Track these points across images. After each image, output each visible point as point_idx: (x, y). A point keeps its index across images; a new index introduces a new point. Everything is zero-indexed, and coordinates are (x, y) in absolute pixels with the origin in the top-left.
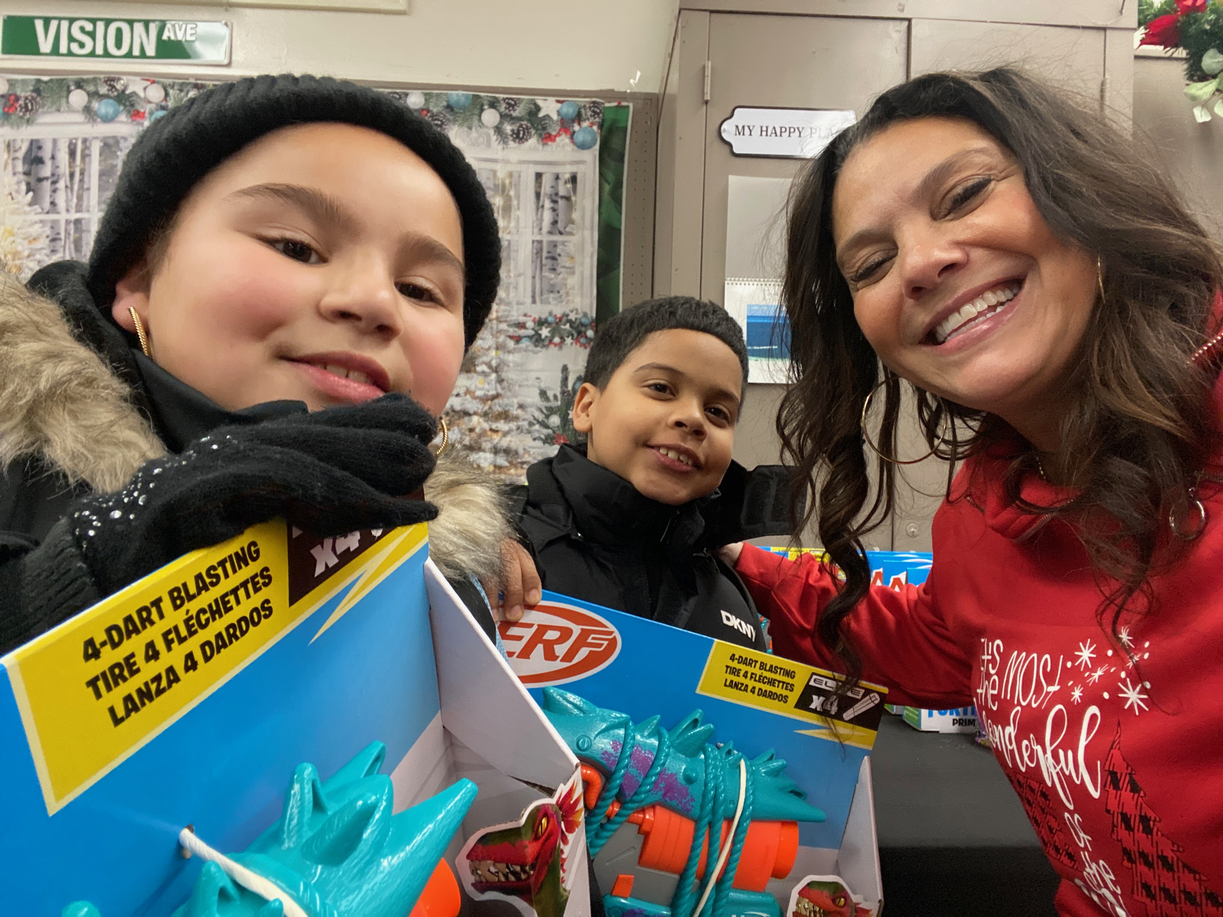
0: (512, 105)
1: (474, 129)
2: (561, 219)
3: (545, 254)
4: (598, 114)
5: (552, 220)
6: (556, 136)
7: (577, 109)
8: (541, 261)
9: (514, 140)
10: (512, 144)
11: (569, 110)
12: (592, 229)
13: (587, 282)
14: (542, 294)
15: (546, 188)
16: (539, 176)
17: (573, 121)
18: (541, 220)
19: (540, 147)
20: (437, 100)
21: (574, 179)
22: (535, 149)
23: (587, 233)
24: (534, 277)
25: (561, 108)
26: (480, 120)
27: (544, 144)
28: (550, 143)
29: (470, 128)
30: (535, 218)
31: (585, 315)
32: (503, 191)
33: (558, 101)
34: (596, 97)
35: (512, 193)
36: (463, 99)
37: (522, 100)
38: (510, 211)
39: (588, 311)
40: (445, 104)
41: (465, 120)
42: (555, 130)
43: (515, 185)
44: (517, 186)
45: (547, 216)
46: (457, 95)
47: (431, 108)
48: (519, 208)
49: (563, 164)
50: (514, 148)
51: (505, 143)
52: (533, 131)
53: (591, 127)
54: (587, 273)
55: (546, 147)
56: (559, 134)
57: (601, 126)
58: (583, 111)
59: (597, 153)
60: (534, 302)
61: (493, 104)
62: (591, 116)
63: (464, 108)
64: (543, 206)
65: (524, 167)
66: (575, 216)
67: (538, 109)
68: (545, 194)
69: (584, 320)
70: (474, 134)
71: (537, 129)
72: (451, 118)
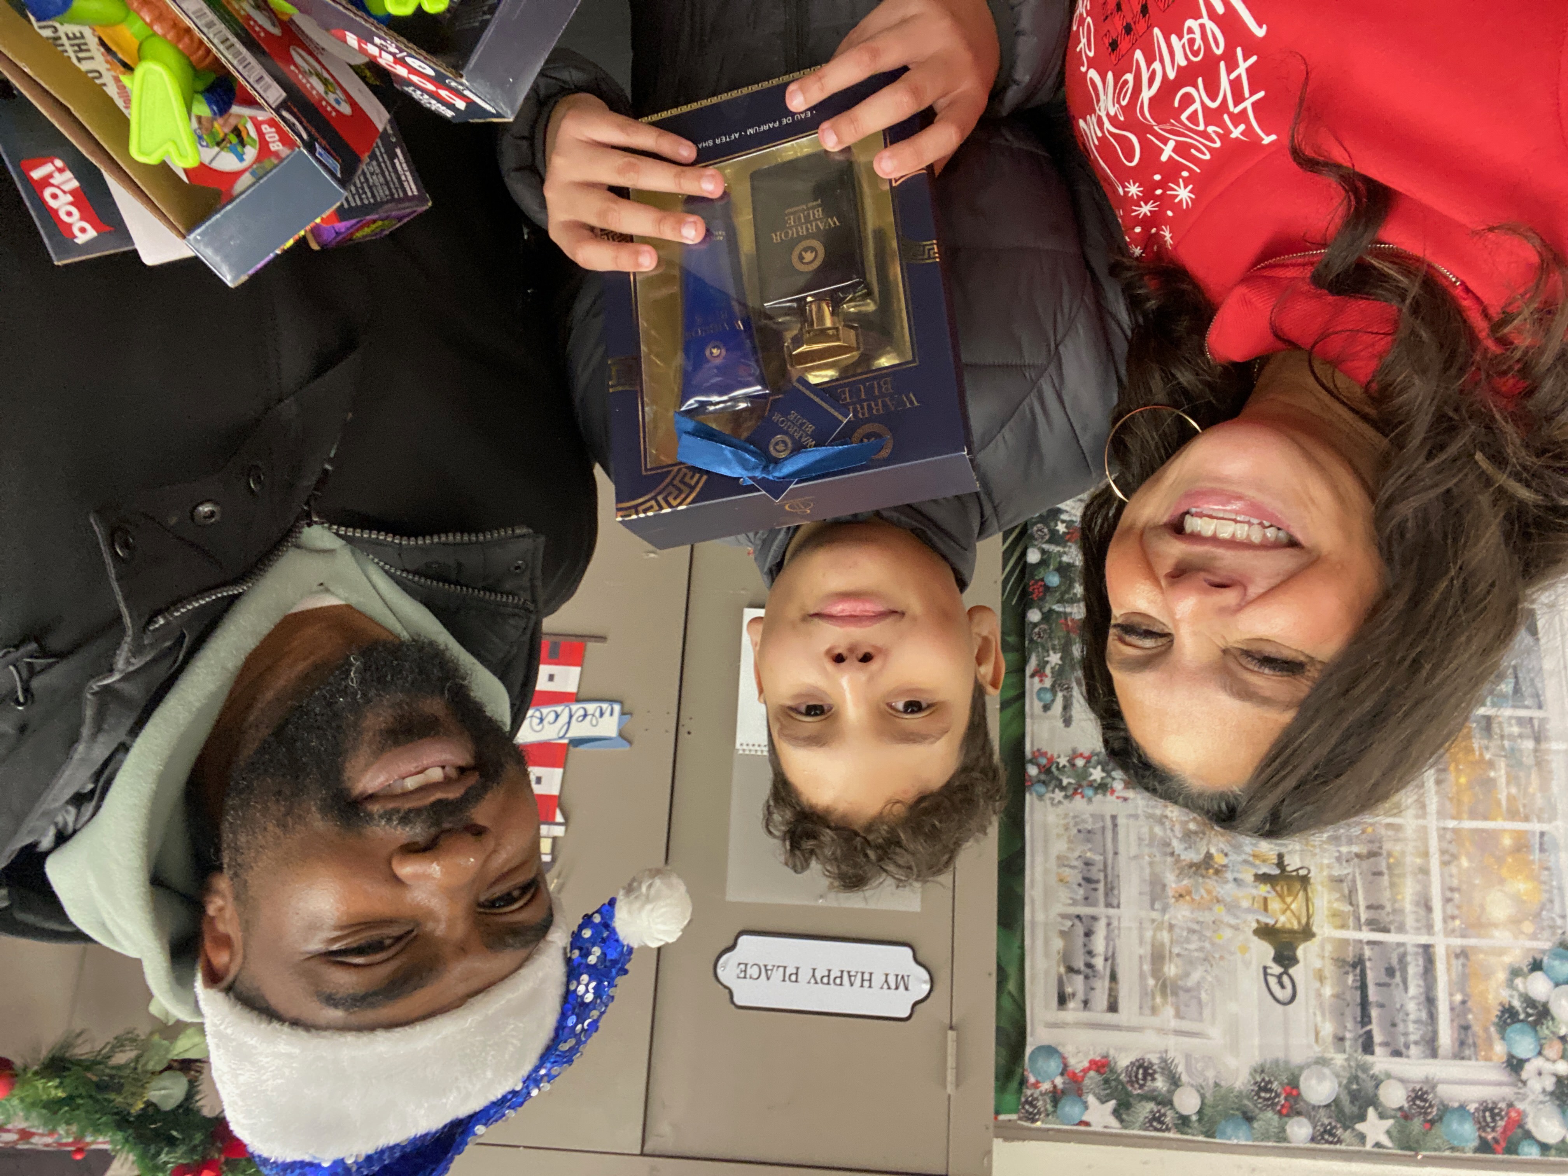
0: (1156, 1121)
1: (1211, 1082)
2: (1080, 940)
3: (1101, 886)
4: (1027, 1102)
5: (1093, 937)
6: (1089, 1069)
7: (1059, 1112)
8: (1106, 877)
9: (1151, 1064)
10: (1155, 1059)
11: (1070, 1109)
12: (1033, 923)
13: (1039, 845)
14: (1104, 828)
15: (1102, 986)
16: (1113, 1007)
17: (1063, 1092)
18: (1108, 938)
19: (1112, 1052)
20: (1267, 1130)
21: (1062, 1000)
22: (1120, 1049)
23: (1040, 917)
24: (1116, 853)
25: (1082, 1114)
26: (1203, 1097)
27: (1106, 1057)
28: (1098, 1058)
29: (1217, 1085)
30: (1117, 941)
31: (1041, 797)
32: (1164, 987)
33: (1087, 1124)
34: (1030, 1129)
35: (1151, 982)
36: (1229, 1131)
37: (1141, 1128)
38: (1152, 954)
39: (1036, 801)
40: (1256, 1125)
41: (1225, 1098)
42: (1091, 1078)
43: (1146, 994)
44: (1144, 993)
45: (1099, 944)
46: (1237, 1138)
47: (1276, 1117)
48: (1141, 957)
49: (1079, 1025)
50: (1150, 1052)
51: (1164, 1061)
52: (1123, 1077)
53: (1038, 1082)
54: (1039, 859)
55: (1104, 1053)
56: (1085, 1071)
57: (1023, 1082)
58: (1049, 1107)
59: (1029, 1039)
60: (1114, 818)
61: (1183, 1122)
62: (1037, 1099)
63: (1228, 1117)
64: (1106, 960)
65: (1135, 1021)
66: (1058, 944)
67: (1116, 1113)
68: (1102, 978)
69: (1041, 789)
70: (1211, 1074)
71: (1117, 1079)
72: (1246, 1102)
